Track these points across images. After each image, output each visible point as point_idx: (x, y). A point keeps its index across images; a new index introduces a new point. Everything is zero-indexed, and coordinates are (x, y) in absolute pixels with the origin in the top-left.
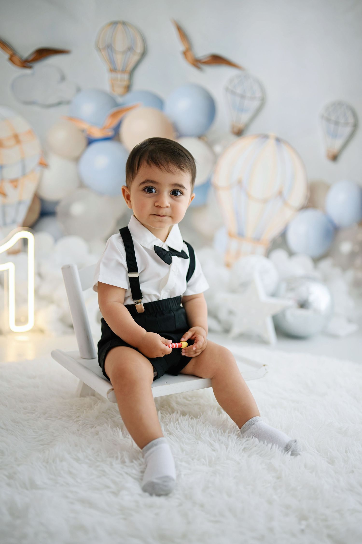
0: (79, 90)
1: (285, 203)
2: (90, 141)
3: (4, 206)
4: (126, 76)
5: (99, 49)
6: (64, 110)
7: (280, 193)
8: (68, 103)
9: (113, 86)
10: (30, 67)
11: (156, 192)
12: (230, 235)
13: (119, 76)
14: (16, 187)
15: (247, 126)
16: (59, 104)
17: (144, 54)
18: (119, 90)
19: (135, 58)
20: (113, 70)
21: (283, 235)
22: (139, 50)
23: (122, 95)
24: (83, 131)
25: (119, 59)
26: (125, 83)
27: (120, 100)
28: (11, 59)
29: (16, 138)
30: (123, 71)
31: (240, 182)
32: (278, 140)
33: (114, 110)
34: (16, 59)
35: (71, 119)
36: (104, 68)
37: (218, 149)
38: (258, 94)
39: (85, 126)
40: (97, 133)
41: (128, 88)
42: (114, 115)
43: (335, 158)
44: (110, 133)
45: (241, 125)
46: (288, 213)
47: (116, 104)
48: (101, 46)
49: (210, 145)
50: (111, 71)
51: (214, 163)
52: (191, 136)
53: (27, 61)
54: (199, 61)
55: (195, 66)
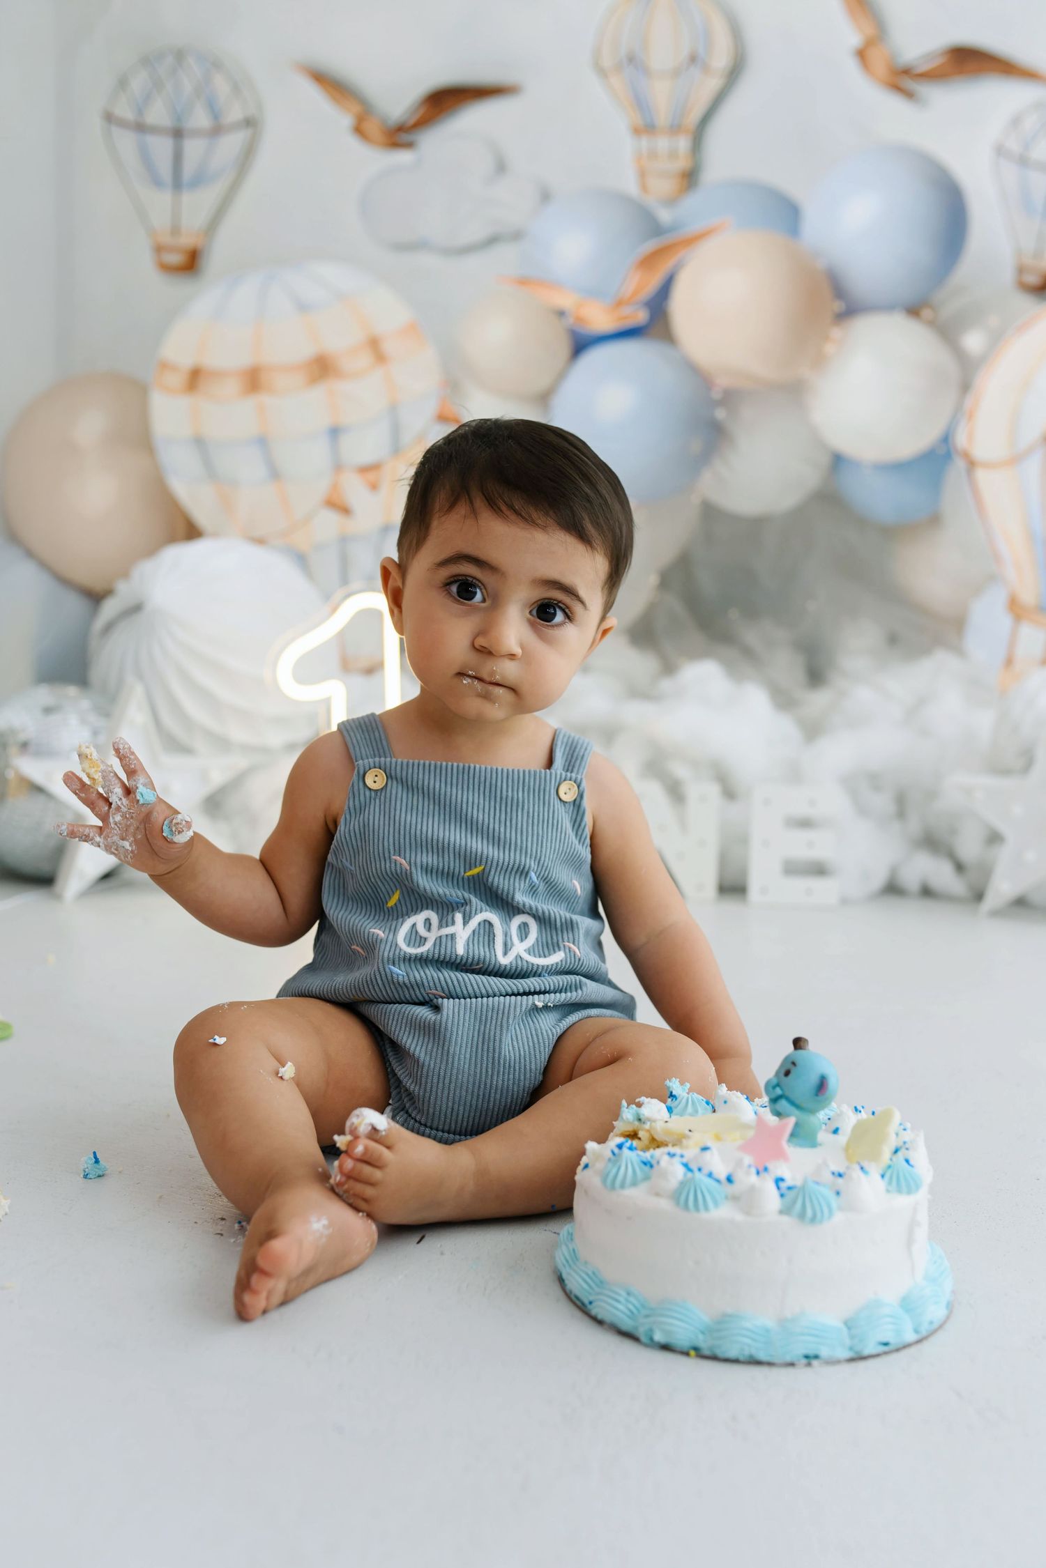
0: (546, 196)
2: (581, 344)
3: (344, 540)
4: (683, 144)
5: (601, 72)
6: (506, 258)
8: (517, 236)
9: (642, 175)
10: (409, 145)
12: (1016, 609)
13: (663, 143)
14: (374, 487)
16: (493, 241)
17: (735, 72)
18: (663, 186)
19: (713, 84)
20: (646, 128)
22: (721, 60)
23: (671, 201)
24: (561, 314)
25: (662, 95)
26: (682, 163)
27: (665, 216)
28: (359, 130)
29: (375, 346)
30: (675, 129)
33: (650, 246)
34: (372, 128)
35: (523, 282)
36: (619, 123)
37: (973, 341)
39: (566, 301)
40: (600, 320)
41: (690, 178)
42: (648, 262)
44: (641, 316)
47: (656, 229)
48: (607, 62)
49: (948, 333)
50: (637, 131)
51: (965, 387)
52: (886, 307)
53: (401, 129)
54: (906, 72)
55: (897, 88)
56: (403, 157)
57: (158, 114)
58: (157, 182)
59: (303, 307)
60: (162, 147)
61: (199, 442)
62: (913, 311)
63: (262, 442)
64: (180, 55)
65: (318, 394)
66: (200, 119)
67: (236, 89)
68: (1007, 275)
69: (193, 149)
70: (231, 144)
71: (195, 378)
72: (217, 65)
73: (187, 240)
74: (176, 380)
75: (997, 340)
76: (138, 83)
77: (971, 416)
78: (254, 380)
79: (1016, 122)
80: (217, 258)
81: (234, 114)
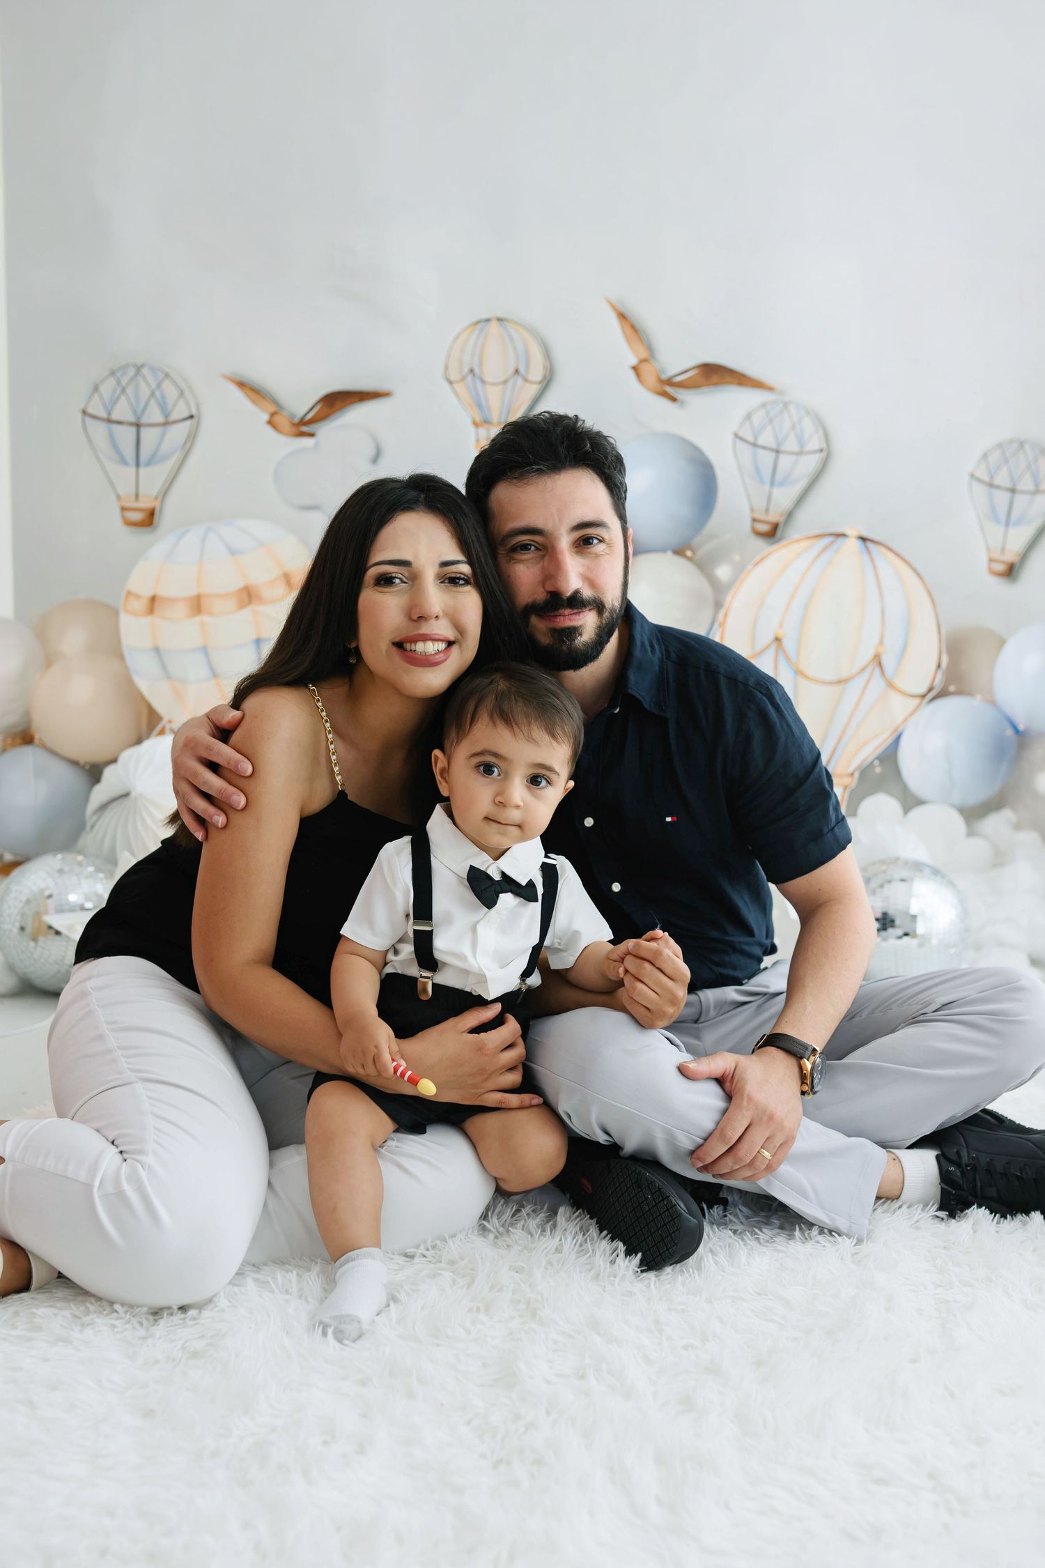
1: (890, 685)
5: (451, 383)
7: (878, 660)
10: (310, 435)
11: (499, 775)
15: (790, 515)
17: (548, 382)
19: (532, 391)
20: (480, 423)
21: (889, 756)
22: (537, 374)
25: (494, 398)
28: (273, 423)
29: (288, 581)
31: (778, 640)
32: (864, 539)
34: (281, 420)
37: (723, 572)
38: (815, 443)
43: (1010, 572)
45: (773, 517)
46: (899, 707)
48: (454, 376)
49: (704, 567)
50: (476, 424)
51: (718, 605)
52: (663, 550)
53: (303, 422)
54: (669, 382)
55: (665, 394)
56: (307, 442)
57: (122, 411)
58: (124, 462)
59: (233, 552)
60: (126, 436)
61: (157, 650)
62: (679, 552)
63: (204, 649)
64: (138, 369)
65: (246, 613)
66: (155, 415)
67: (182, 393)
68: (747, 524)
69: (149, 436)
70: (178, 433)
71: (153, 603)
72: (167, 376)
73: (145, 503)
74: (140, 605)
75: (740, 570)
76: (107, 388)
77: (722, 625)
78: (197, 605)
79: (748, 417)
80: (168, 517)
81: (180, 411)
